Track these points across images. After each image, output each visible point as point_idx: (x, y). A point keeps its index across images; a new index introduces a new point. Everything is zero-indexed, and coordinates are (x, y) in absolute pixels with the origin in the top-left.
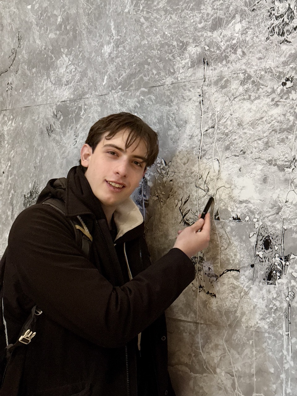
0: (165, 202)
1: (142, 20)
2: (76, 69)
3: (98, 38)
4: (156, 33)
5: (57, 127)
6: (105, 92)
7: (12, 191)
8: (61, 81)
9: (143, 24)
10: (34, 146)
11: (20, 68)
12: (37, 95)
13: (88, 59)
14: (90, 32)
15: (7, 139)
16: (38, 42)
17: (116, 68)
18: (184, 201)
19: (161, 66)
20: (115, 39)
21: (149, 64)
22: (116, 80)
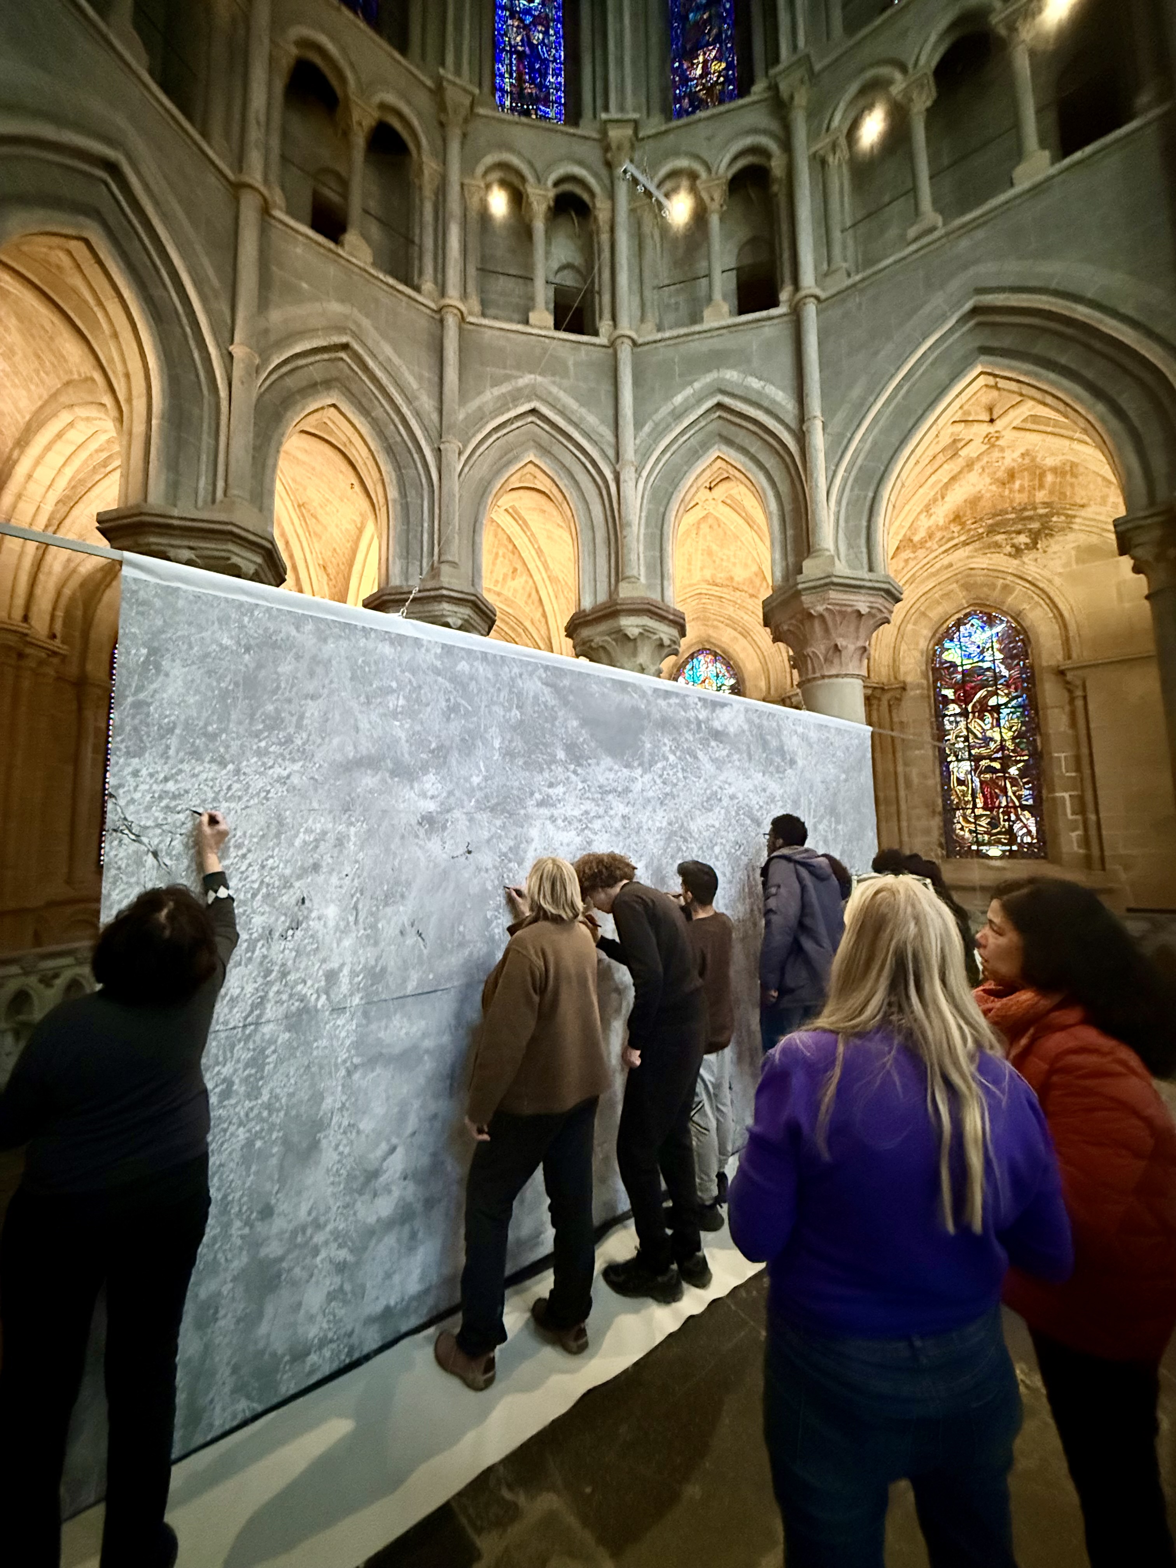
1: (508, 768)
2: (442, 788)
3: (467, 769)
5: (421, 833)
6: (473, 811)
7: (358, 895)
8: (425, 794)
9: (508, 771)
12: (396, 801)
13: (457, 782)
17: (485, 796)
20: (484, 775)
21: (510, 799)
22: (484, 804)
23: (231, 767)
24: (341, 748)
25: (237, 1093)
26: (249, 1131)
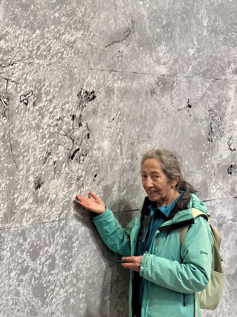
0: (220, 139)
1: (213, 43)
2: (170, 57)
3: (185, 43)
4: (219, 52)
5: (158, 91)
6: (190, 75)
7: (121, 134)
8: (159, 61)
9: (213, 45)
10: (139, 102)
11: (131, 43)
12: (142, 65)
13: (179, 53)
14: (180, 37)
15: (117, 93)
16: (148, 30)
17: (198, 64)
18: (229, 138)
19: (220, 69)
20: (197, 47)
21: (215, 67)
22: (198, 70)
23: (38, 32)
24: (106, 22)
25: (58, 266)
26: (66, 292)
